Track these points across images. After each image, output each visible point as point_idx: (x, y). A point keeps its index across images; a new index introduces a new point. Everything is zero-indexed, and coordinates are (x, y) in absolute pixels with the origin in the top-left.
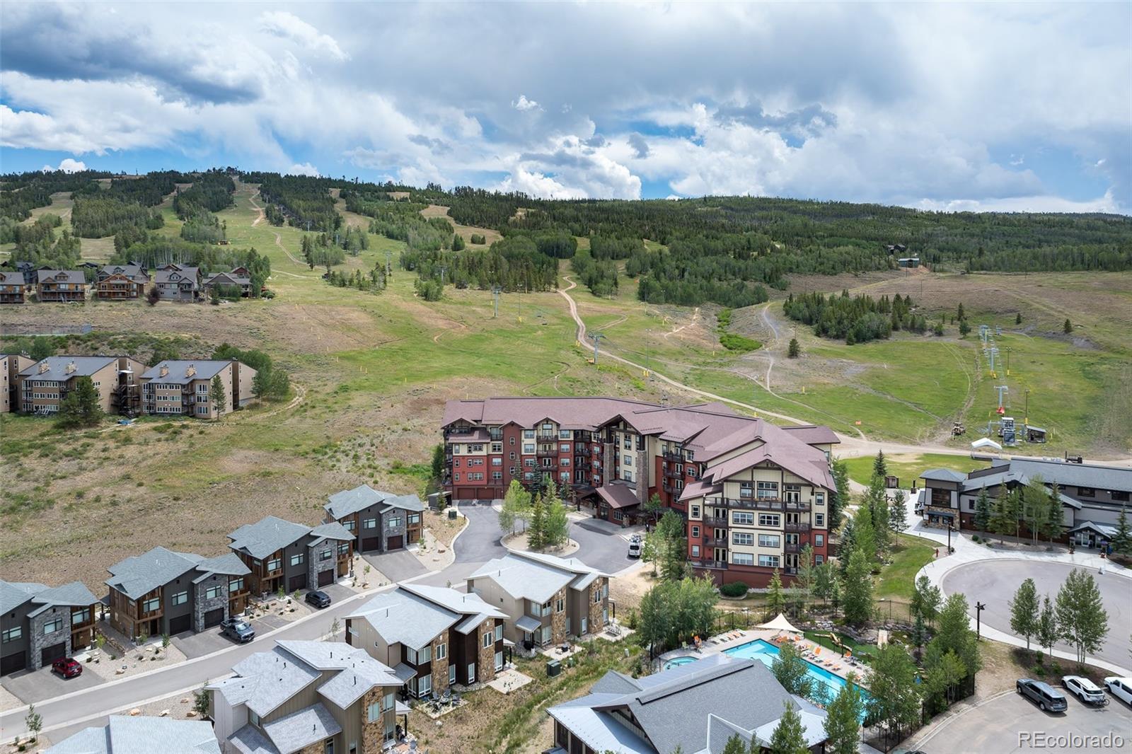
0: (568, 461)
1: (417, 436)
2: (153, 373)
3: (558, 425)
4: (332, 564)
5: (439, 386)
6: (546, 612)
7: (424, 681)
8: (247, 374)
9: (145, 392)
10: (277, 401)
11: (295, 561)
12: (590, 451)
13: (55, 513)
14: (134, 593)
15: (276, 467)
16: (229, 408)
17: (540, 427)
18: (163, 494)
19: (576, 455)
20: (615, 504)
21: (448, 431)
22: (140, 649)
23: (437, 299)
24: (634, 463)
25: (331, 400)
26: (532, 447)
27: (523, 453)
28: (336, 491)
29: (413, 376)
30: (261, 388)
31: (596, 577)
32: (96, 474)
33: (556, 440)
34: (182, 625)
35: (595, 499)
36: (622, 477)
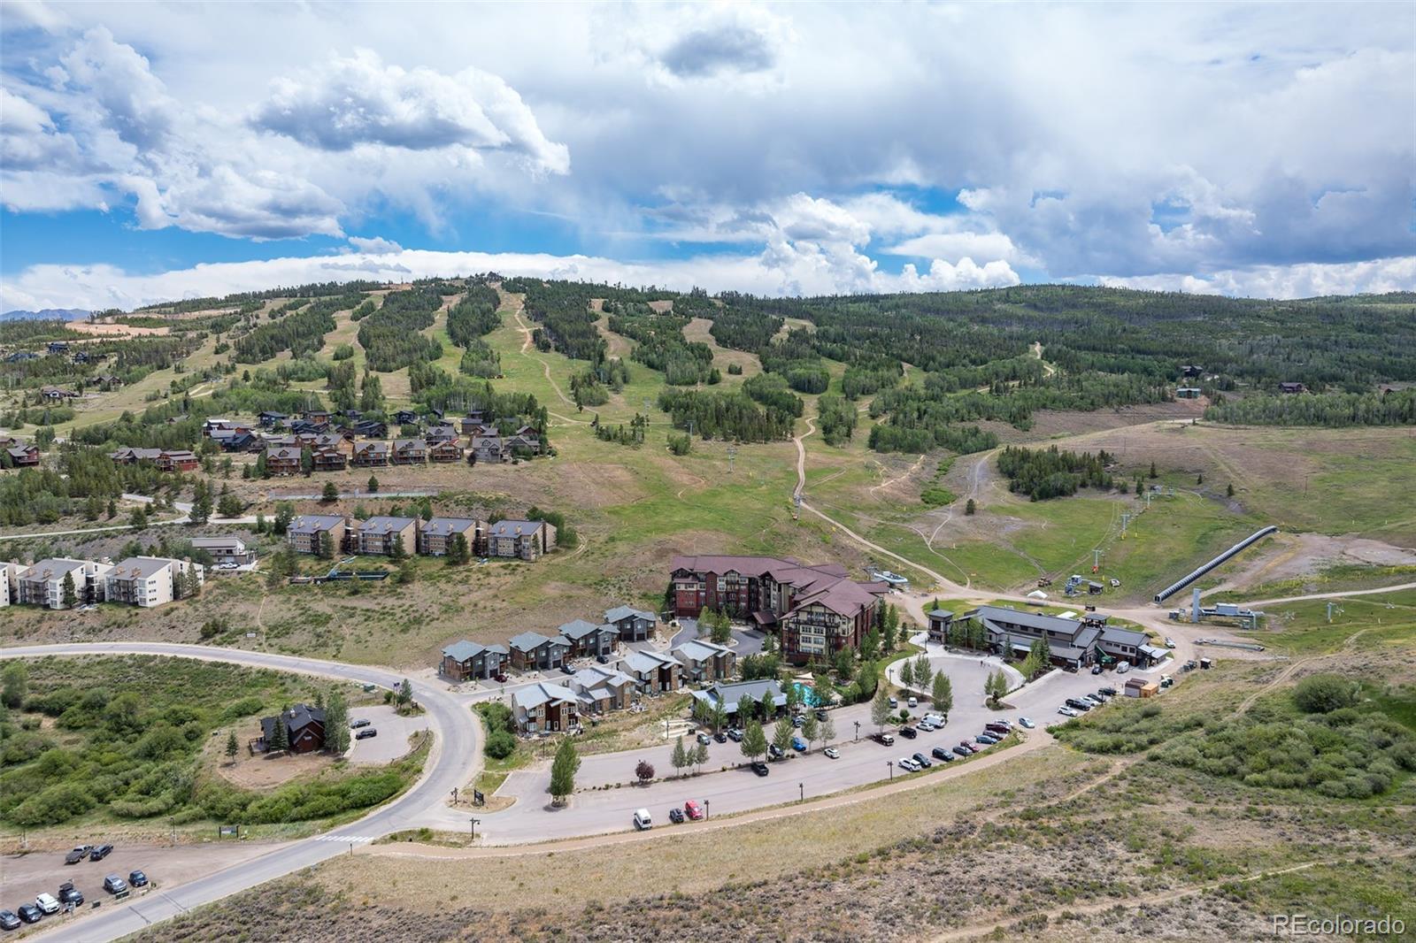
0: (744, 596)
1: (658, 575)
2: (494, 528)
3: (739, 574)
4: (608, 644)
5: (676, 538)
6: (704, 665)
7: (648, 686)
8: (551, 529)
9: (491, 541)
10: (569, 548)
11: (591, 642)
12: (758, 590)
13: (466, 614)
14: (525, 649)
15: (574, 593)
16: (541, 554)
17: (728, 575)
18: (516, 606)
19: (750, 592)
20: (762, 622)
21: (674, 575)
22: (528, 674)
23: (685, 453)
24: (777, 599)
25: (604, 548)
26: (723, 586)
27: (718, 590)
28: (609, 608)
29: (660, 530)
30: (560, 539)
31: (728, 652)
32: (479, 593)
33: (737, 583)
34: (544, 666)
35: (754, 621)
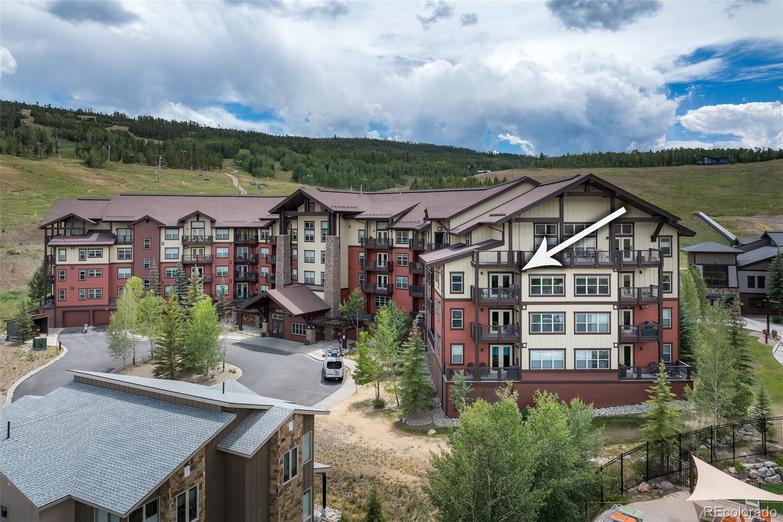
0: (225, 269)
3: (213, 221)
12: (257, 256)
17: (188, 225)
19: (237, 262)
20: (296, 310)
24: (318, 258)
26: (176, 251)
27: (163, 260)
31: (288, 414)
33: (210, 242)
36: (301, 280)
